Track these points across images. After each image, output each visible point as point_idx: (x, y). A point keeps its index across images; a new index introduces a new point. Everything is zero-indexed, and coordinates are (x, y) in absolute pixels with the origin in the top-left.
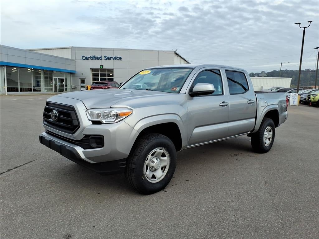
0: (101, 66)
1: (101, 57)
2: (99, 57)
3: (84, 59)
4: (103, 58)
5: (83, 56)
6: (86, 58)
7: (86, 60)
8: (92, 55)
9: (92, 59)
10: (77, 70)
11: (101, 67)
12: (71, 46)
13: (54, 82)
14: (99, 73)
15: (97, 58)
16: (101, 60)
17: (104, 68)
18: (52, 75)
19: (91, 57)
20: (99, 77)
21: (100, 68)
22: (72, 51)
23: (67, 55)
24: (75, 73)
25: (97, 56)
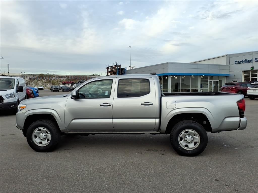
0: (251, 67)
1: (252, 60)
2: (250, 60)
3: (237, 64)
4: (254, 60)
5: (236, 61)
6: (239, 62)
7: (238, 64)
8: (244, 59)
9: (243, 62)
10: (230, 73)
11: (252, 69)
12: (226, 54)
13: (209, 84)
14: (250, 74)
15: (249, 61)
16: (252, 62)
17: (255, 69)
18: (208, 79)
19: (243, 61)
20: (250, 78)
21: (250, 70)
22: (227, 58)
23: (223, 62)
24: (228, 76)
25: (248, 59)
